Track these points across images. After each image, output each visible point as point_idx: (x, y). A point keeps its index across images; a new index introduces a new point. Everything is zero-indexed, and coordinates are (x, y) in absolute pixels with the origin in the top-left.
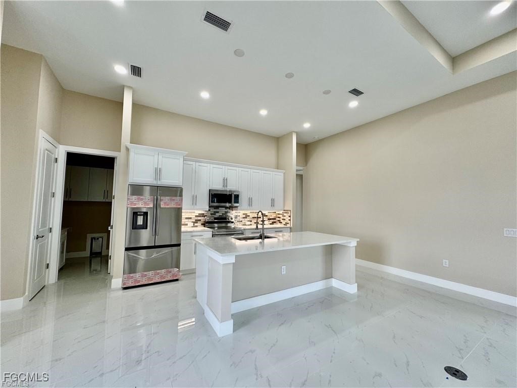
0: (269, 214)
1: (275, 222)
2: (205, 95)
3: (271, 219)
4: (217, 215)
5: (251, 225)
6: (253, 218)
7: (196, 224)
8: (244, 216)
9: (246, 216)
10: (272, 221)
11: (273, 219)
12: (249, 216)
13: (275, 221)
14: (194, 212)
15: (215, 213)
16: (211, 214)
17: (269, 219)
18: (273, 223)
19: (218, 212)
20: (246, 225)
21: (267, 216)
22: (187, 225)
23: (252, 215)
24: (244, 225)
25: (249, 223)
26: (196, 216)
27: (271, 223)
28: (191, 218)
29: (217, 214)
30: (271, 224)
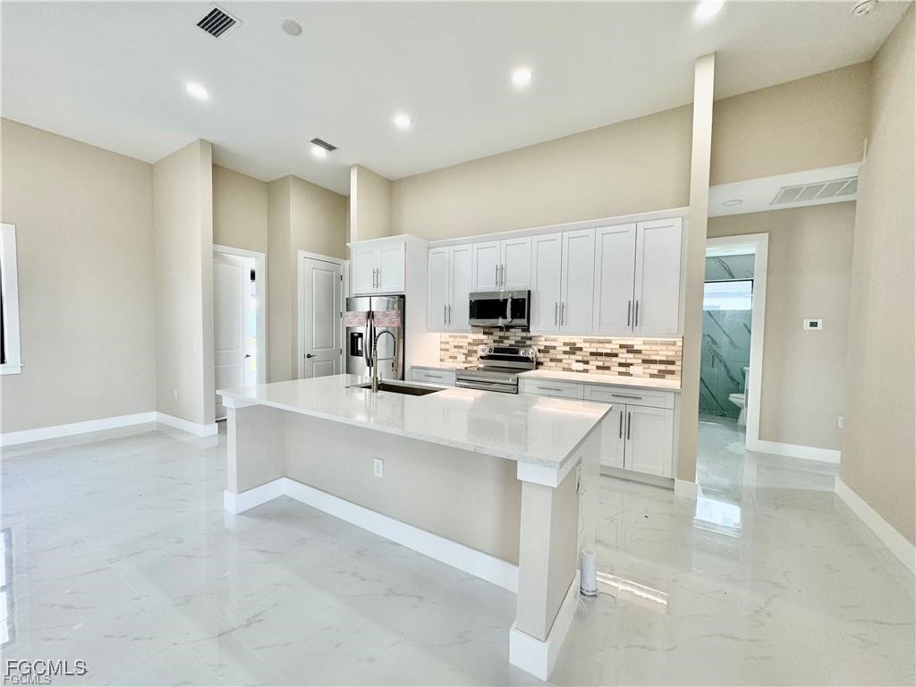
0: (648, 347)
1: (672, 372)
2: (402, 121)
3: (654, 362)
4: (506, 343)
5: (586, 371)
6: (592, 354)
7: (470, 359)
8: (567, 349)
9: (574, 349)
10: (663, 367)
11: (662, 362)
12: (580, 349)
13: (670, 367)
14: (466, 337)
15: (502, 339)
16: (495, 341)
17: (644, 361)
18: (662, 374)
19: (507, 338)
20: (570, 370)
21: (639, 352)
22: (456, 358)
23: (588, 348)
24: (564, 369)
25: (581, 366)
26: (469, 344)
27: (656, 372)
28: (461, 347)
29: (506, 341)
30: (652, 376)
